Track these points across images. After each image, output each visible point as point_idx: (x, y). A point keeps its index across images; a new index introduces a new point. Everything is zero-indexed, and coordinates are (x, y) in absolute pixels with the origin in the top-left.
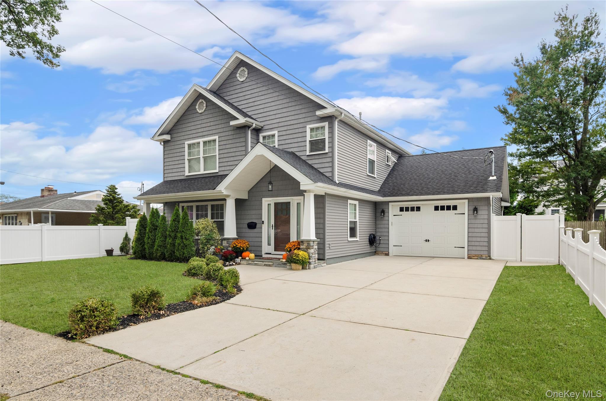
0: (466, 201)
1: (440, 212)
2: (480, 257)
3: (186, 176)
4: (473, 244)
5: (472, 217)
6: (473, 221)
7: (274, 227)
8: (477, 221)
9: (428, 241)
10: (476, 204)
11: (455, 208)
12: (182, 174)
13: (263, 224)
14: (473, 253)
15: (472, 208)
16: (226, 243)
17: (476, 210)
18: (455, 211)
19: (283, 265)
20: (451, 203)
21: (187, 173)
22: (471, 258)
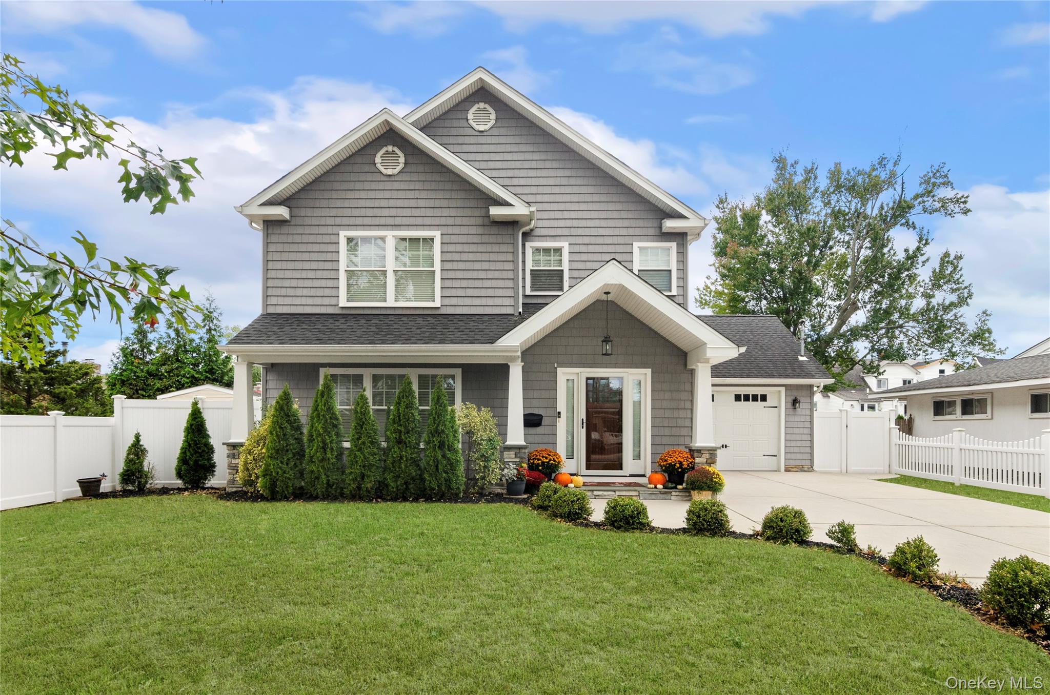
0: (783, 389)
1: (742, 403)
2: (801, 469)
3: (342, 308)
4: (792, 450)
5: (791, 411)
6: (792, 418)
7: (585, 424)
8: (797, 418)
9: (726, 446)
10: (796, 394)
11: (764, 398)
12: (333, 301)
13: (559, 417)
14: (792, 463)
15: (790, 399)
16: (514, 456)
17: (795, 402)
18: (764, 403)
19: (662, 496)
20: (759, 391)
21: (343, 302)
22: (789, 471)
